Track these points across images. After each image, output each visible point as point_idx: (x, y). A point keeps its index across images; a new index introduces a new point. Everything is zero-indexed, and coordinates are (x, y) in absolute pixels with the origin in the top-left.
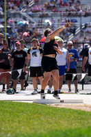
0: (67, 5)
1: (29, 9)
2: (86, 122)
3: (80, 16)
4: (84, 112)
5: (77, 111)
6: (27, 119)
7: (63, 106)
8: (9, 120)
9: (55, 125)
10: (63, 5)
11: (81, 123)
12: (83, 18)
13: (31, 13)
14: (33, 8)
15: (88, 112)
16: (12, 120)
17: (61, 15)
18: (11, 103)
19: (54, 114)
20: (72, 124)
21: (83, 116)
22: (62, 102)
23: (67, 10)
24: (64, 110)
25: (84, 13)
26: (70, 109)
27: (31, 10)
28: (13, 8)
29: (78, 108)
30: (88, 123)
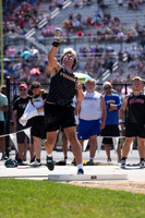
0: (98, 25)
1: (40, 32)
2: (133, 210)
3: (120, 41)
4: (130, 193)
5: (118, 193)
6: (39, 206)
7: (95, 184)
8: (10, 209)
9: (84, 215)
10: (93, 25)
11: (125, 211)
12: (124, 45)
13: (41, 38)
14: (45, 31)
15: (136, 195)
16: (15, 209)
17: (89, 41)
18: (12, 181)
19: (82, 198)
20: (111, 213)
21: (129, 201)
22: (94, 178)
23: (99, 33)
24: (97, 191)
25: (126, 37)
26: (107, 190)
27: (43, 34)
28: (13, 31)
29: (120, 188)
30: (137, 211)
